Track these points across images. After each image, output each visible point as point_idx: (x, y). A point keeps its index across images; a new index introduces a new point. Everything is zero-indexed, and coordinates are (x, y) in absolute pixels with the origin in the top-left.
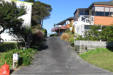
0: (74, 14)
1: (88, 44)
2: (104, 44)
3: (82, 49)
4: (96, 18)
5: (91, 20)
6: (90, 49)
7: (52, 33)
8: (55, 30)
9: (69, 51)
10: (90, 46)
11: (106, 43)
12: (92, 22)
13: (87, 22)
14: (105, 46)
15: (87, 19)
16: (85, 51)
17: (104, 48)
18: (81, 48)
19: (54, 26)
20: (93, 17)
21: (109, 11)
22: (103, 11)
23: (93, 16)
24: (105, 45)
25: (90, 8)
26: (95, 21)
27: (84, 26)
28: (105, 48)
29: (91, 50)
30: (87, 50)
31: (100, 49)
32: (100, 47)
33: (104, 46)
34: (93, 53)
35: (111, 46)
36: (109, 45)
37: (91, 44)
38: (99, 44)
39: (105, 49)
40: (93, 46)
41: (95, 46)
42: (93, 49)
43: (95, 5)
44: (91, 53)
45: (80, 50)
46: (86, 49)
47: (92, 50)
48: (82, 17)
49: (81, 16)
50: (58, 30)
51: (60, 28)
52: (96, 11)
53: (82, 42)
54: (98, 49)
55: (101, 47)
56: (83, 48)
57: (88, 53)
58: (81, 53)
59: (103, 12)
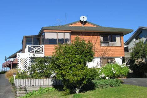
0: (22, 43)
1: (28, 83)
2: (49, 82)
3: (20, 91)
4: (47, 47)
5: (41, 51)
6: (30, 89)
7: (4, 70)
8: (7, 65)
9: (6, 94)
10: (30, 86)
11: (52, 81)
12: (42, 53)
13: (36, 53)
14: (51, 85)
15: (36, 49)
16: (24, 93)
17: (49, 87)
18: (19, 89)
19: (6, 60)
20: (43, 47)
21: (63, 38)
22: (55, 37)
23: (43, 45)
24: (51, 83)
25: (40, 35)
26: (46, 51)
27: (30, 58)
28: (51, 87)
29: (32, 92)
30: (27, 92)
31: (45, 89)
32: (43, 87)
33: (49, 85)
34: (34, 95)
35: (59, 84)
36: (56, 83)
37: (31, 83)
38: (43, 83)
39: (51, 89)
40: (35, 85)
41: (38, 85)
42: (35, 89)
43: (44, 31)
44: (32, 95)
45: (17, 92)
46: (26, 90)
47: (34, 91)
48: (29, 48)
49: (28, 46)
50: (10, 65)
51: (12, 62)
52: (46, 38)
53: (19, 81)
54: (42, 89)
55: (45, 86)
56: (21, 89)
57: (28, 95)
58: (19, 96)
59: (55, 40)
